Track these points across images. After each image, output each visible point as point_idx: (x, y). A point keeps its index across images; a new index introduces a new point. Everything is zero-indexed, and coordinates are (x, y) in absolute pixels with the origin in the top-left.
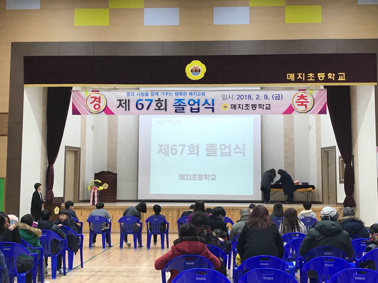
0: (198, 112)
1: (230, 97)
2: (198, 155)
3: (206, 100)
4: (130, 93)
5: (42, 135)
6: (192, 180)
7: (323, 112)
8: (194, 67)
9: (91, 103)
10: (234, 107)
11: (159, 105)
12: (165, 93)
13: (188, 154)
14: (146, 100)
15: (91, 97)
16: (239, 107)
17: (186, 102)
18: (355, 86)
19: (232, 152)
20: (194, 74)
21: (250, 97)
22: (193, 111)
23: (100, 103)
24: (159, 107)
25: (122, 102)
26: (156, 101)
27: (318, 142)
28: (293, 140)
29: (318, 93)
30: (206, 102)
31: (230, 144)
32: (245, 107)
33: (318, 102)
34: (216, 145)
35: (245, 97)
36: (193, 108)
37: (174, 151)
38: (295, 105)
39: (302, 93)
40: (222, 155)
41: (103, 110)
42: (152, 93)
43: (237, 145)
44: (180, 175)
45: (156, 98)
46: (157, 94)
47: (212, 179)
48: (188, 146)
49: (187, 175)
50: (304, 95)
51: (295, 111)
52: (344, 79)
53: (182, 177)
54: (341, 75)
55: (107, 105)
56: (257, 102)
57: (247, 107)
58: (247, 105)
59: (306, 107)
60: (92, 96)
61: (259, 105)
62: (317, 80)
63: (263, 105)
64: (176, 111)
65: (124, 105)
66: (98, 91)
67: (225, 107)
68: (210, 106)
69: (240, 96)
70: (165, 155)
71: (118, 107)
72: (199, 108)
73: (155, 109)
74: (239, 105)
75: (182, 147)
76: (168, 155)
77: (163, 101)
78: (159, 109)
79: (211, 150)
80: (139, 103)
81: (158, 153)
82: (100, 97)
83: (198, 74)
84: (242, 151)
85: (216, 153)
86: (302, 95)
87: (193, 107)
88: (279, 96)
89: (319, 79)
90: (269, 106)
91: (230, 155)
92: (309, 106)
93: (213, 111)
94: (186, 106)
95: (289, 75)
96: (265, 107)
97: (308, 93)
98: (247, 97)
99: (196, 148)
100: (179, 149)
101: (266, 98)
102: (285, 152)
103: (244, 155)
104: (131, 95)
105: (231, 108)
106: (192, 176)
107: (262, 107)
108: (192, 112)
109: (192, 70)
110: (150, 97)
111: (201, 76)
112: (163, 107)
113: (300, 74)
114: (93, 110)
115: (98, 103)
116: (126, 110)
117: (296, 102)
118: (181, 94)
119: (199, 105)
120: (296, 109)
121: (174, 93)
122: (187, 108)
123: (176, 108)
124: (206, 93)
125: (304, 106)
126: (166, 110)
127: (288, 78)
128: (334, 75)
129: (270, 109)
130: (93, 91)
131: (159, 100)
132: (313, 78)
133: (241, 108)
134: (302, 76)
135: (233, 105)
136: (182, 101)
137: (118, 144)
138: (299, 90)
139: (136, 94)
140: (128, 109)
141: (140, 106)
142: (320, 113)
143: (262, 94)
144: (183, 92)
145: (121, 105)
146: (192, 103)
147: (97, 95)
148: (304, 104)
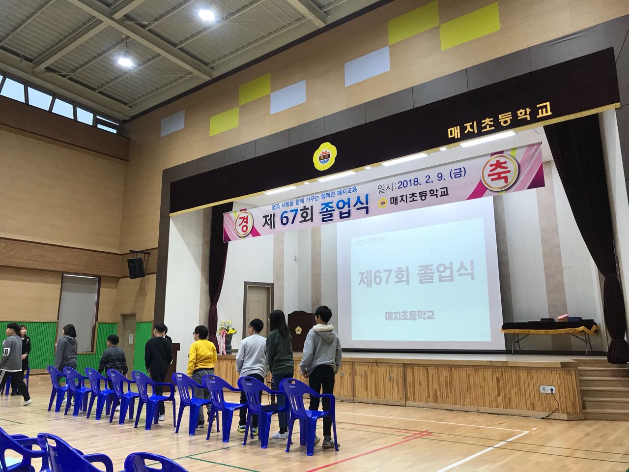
0: (349, 216)
1: (388, 187)
2: (408, 284)
3: (358, 198)
4: (274, 205)
6: (402, 319)
8: (323, 152)
9: (239, 225)
10: (394, 201)
12: (311, 198)
13: (396, 282)
14: (291, 211)
15: (240, 218)
16: (402, 199)
17: (334, 205)
19: (455, 273)
20: (322, 163)
21: (416, 181)
22: (343, 216)
23: (247, 223)
24: (305, 218)
25: (268, 218)
26: (301, 210)
29: (526, 152)
30: (359, 201)
31: (451, 264)
32: (410, 198)
33: (527, 167)
34: (432, 266)
35: (409, 183)
37: (378, 280)
38: (488, 180)
39: (498, 159)
40: (440, 281)
41: (250, 232)
42: (297, 201)
43: (462, 263)
44: (386, 313)
45: (301, 206)
46: (303, 200)
47: (430, 318)
48: (395, 272)
49: (396, 313)
50: (500, 162)
51: (487, 191)
52: (550, 113)
53: (390, 316)
54: (542, 108)
55: (254, 225)
56: (427, 188)
58: (413, 195)
59: (506, 181)
60: (240, 216)
61: (430, 191)
62: (498, 128)
63: (437, 191)
64: (323, 220)
65: (269, 222)
66: (245, 210)
67: (383, 203)
68: (363, 206)
69: (402, 183)
70: (368, 286)
71: (263, 226)
72: (349, 210)
73: (301, 222)
74: (402, 196)
75: (388, 273)
76: (371, 286)
77: (308, 209)
78: (305, 221)
79: (426, 275)
80: (283, 216)
81: (359, 284)
82: (247, 216)
83: (327, 161)
84: (469, 271)
85: (432, 277)
86: (498, 161)
87: (343, 211)
88: (460, 172)
89: (502, 124)
90: (445, 190)
91: (452, 280)
92: (512, 178)
93: (367, 213)
94: (334, 210)
95: (451, 131)
96: (439, 194)
97: (508, 156)
98: (413, 182)
99: (405, 273)
100: (384, 276)
101: (440, 179)
103: (473, 278)
104: (276, 207)
105: (391, 203)
106: (402, 314)
107: (435, 193)
108: (341, 217)
109: (320, 159)
110: (295, 207)
111: (331, 162)
112: (309, 217)
113: (468, 125)
114: (241, 233)
115: (245, 224)
116: (271, 228)
117: (489, 175)
118: (328, 195)
119: (349, 207)
120: (490, 187)
121: (320, 195)
122: (336, 214)
123: (323, 215)
124: (358, 187)
125: (503, 180)
126: (312, 221)
127: (450, 136)
128: (528, 110)
129: (447, 194)
130: (241, 210)
131: (305, 208)
132: (491, 126)
133: (404, 201)
134: (472, 127)
135: (393, 198)
136: (330, 205)
137: (322, 276)
138: (492, 155)
139: (281, 205)
140: (273, 226)
141: (285, 221)
142: (532, 186)
143: (433, 173)
144: (330, 192)
145: (266, 222)
146: (341, 205)
147: (245, 215)
148: (502, 175)
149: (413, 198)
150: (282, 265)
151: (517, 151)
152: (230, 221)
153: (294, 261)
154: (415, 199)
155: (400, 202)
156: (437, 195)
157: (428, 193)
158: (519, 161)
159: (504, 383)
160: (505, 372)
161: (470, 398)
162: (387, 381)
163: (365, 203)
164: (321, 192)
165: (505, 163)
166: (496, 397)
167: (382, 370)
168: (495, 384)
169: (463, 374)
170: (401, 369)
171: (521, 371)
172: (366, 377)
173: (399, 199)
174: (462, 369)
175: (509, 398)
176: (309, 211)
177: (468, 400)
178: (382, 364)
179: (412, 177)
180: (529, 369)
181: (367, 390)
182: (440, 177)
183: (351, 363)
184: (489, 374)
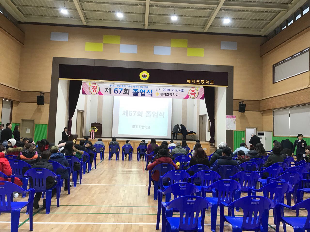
0: (145, 96)
1: (160, 89)
2: (142, 116)
3: (148, 90)
5: (67, 104)
6: (139, 128)
7: (202, 98)
8: (144, 74)
9: (92, 89)
10: (161, 94)
11: (126, 91)
12: (129, 86)
13: (137, 116)
14: (119, 89)
15: (92, 86)
16: (164, 94)
17: (139, 91)
18: (217, 87)
19: (158, 115)
22: (142, 95)
23: (96, 89)
24: (126, 93)
25: (107, 89)
26: (124, 89)
27: (198, 112)
28: (186, 111)
29: (200, 90)
31: (157, 112)
33: (200, 94)
34: (151, 112)
35: (167, 90)
37: (130, 114)
38: (190, 94)
39: (193, 89)
40: (153, 117)
41: (98, 93)
42: (122, 85)
43: (161, 112)
44: (133, 126)
46: (125, 86)
47: (148, 128)
48: (138, 112)
49: (136, 126)
51: (189, 98)
52: (213, 84)
54: (212, 82)
55: (100, 90)
56: (172, 93)
58: (168, 94)
59: (195, 96)
62: (201, 84)
64: (134, 95)
65: (108, 91)
67: (157, 94)
68: (150, 93)
70: (126, 116)
71: (105, 92)
72: (145, 94)
73: (124, 94)
75: (134, 112)
79: (148, 115)
80: (115, 90)
81: (123, 115)
82: (96, 86)
83: (145, 78)
84: (163, 115)
85: (150, 116)
86: (193, 90)
87: (142, 93)
89: (202, 83)
90: (178, 94)
91: (157, 117)
93: (152, 96)
95: (188, 81)
97: (196, 89)
99: (141, 113)
102: (182, 116)
103: (164, 117)
104: (112, 86)
106: (139, 126)
109: (143, 76)
110: (121, 87)
111: (147, 78)
112: (128, 93)
113: (193, 80)
115: (95, 89)
116: (109, 93)
117: (190, 93)
118: (136, 87)
120: (190, 96)
121: (133, 86)
122: (139, 94)
123: (134, 93)
124: (148, 87)
125: (194, 95)
127: (187, 82)
128: (208, 81)
130: (93, 83)
131: (126, 89)
132: (199, 82)
134: (194, 81)
136: (137, 90)
148: (194, 94)
150: (87, 104)
151: (198, 89)
152: (86, 86)
153: (90, 102)
156: (175, 95)
182: (177, 90)
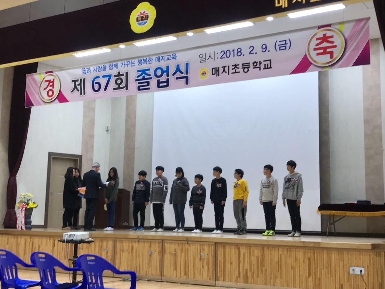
0: (167, 86)
1: (210, 56)
3: (178, 66)
4: (85, 69)
7: (363, 59)
8: (141, 13)
9: (45, 89)
10: (216, 71)
12: (126, 63)
14: (104, 77)
15: (46, 81)
16: (224, 70)
17: (152, 72)
20: (140, 24)
21: (239, 52)
22: (161, 85)
23: (53, 88)
24: (119, 85)
25: (77, 83)
26: (115, 76)
29: (354, 26)
30: (178, 69)
32: (233, 69)
33: (353, 44)
35: (232, 53)
36: (160, 81)
38: (313, 54)
39: (325, 32)
41: (57, 98)
42: (110, 65)
45: (114, 72)
46: (117, 65)
50: (327, 35)
51: (312, 66)
55: (62, 90)
56: (250, 59)
57: (236, 69)
58: (236, 66)
59: (332, 57)
60: (46, 79)
61: (254, 63)
63: (260, 63)
64: (139, 89)
65: (79, 87)
66: (52, 72)
67: (204, 73)
68: (182, 75)
69: (225, 53)
71: (72, 92)
72: (168, 80)
73: (114, 89)
74: (224, 67)
77: (123, 75)
78: (119, 88)
80: (95, 82)
82: (54, 80)
83: (145, 23)
86: (324, 35)
87: (161, 79)
88: (285, 44)
90: (269, 62)
92: (337, 53)
93: (187, 83)
94: (151, 78)
96: (262, 66)
97: (336, 30)
98: (236, 52)
101: (264, 50)
102: (365, 150)
105: (213, 74)
107: (258, 66)
108: (159, 87)
110: (108, 72)
111: (149, 24)
112: (124, 84)
114: (47, 98)
115: (51, 88)
116: (81, 94)
117: (315, 49)
118: (145, 62)
119: (168, 75)
120: (315, 61)
121: (136, 61)
122: (153, 82)
123: (139, 83)
124: (178, 55)
125: (329, 55)
126: (127, 89)
127: (277, 5)
129: (271, 68)
130: (47, 73)
131: (119, 74)
133: (226, 72)
135: (215, 68)
136: (147, 72)
137: (136, 151)
138: (320, 27)
139: (92, 68)
140: (83, 92)
141: (96, 87)
142: (356, 64)
143: (258, 44)
144: (148, 58)
145: (75, 87)
146: (159, 73)
147: (51, 78)
148: (328, 50)
149: (236, 70)
150: (92, 136)
151: (345, 25)
152: (34, 85)
153: (106, 132)
154: (238, 70)
155: (222, 73)
156: (260, 68)
157: (251, 65)
158: (346, 36)
159: (315, 264)
160: (317, 253)
161: (281, 278)
162: (197, 260)
163: (185, 73)
164: (137, 57)
165: (332, 37)
166: (306, 277)
167: (193, 249)
168: (306, 265)
169: (275, 254)
170: (213, 248)
171: (333, 252)
172: (176, 255)
173: (221, 70)
174: (274, 249)
175: (320, 279)
176: (124, 78)
177: (278, 281)
178: (193, 242)
179: (235, 46)
180: (340, 250)
181: (176, 269)
182: (265, 48)
183: (160, 241)
184: (300, 255)
